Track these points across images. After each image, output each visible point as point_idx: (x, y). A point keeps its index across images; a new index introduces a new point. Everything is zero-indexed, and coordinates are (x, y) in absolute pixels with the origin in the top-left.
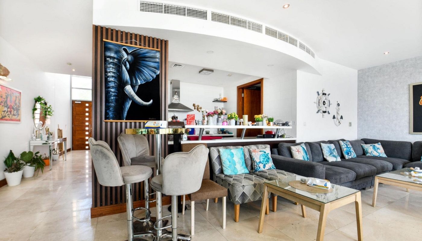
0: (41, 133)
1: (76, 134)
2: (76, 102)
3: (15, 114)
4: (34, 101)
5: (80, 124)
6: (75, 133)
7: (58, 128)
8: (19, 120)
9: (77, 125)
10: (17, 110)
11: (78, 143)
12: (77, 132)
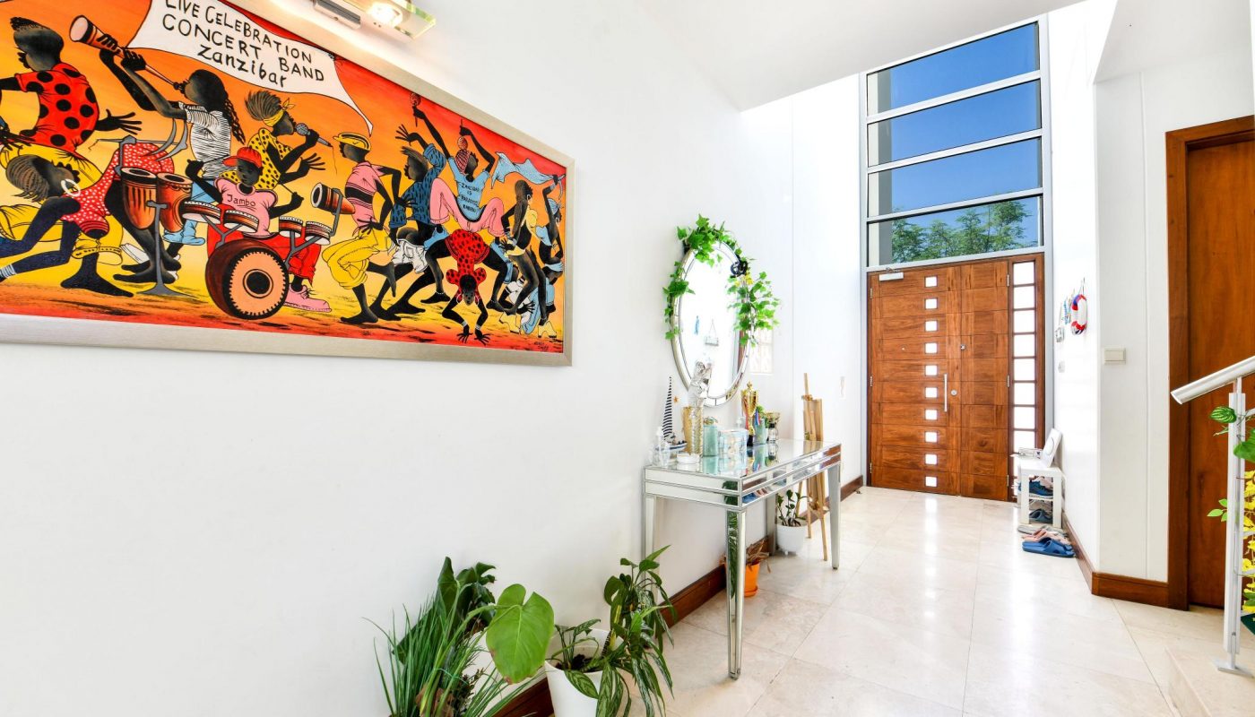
0: (708, 422)
1: (885, 414)
2: (883, 277)
3: (513, 298)
4: (678, 246)
5: (901, 374)
6: (881, 411)
7: (804, 394)
8: (557, 346)
9: (886, 376)
10: (528, 275)
11: (892, 458)
12: (887, 408)
